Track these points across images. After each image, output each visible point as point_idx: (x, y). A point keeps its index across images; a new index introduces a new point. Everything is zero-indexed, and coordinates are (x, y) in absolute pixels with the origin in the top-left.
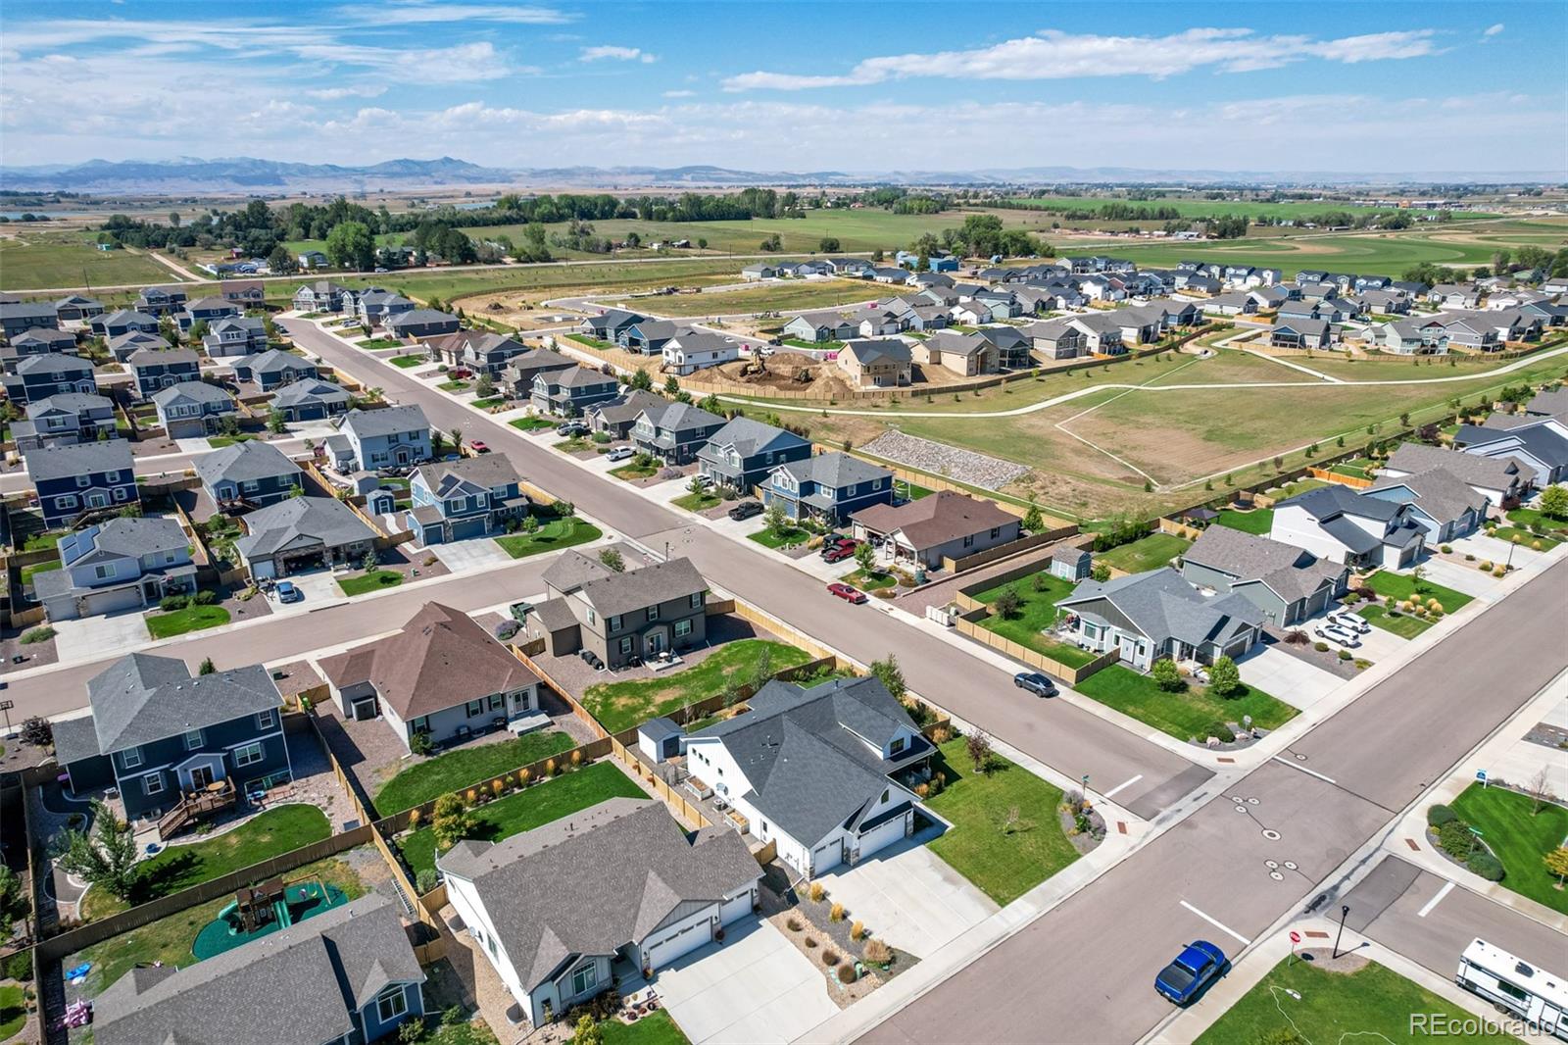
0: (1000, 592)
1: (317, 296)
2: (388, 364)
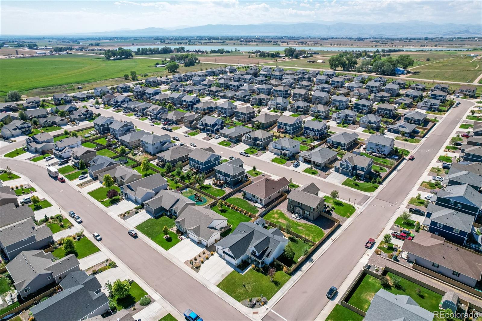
0: (400, 279)
2: (459, 125)
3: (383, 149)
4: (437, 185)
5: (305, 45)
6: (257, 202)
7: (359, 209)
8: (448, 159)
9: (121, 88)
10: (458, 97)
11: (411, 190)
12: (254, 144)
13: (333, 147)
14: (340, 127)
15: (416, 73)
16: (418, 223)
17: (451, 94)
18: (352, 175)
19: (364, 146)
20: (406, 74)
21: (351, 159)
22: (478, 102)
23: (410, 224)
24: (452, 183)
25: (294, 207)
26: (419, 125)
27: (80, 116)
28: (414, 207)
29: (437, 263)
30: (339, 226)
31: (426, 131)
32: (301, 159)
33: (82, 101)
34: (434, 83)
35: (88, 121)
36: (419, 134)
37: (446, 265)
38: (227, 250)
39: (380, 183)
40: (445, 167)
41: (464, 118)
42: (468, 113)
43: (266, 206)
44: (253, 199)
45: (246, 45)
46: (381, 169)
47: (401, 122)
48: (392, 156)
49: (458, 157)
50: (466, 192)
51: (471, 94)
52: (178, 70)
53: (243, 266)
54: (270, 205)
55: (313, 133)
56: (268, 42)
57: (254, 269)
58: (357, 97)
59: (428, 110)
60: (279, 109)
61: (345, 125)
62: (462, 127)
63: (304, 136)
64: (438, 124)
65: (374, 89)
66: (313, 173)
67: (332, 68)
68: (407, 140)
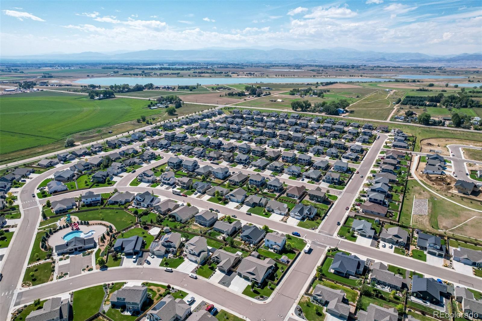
1: (394, 132)
2: (379, 152)
3: (343, 169)
4: (371, 184)
5: (254, 75)
6: (294, 197)
7: (339, 197)
8: (375, 172)
9: (150, 132)
10: (379, 132)
11: (359, 188)
12: (275, 170)
13: (317, 169)
14: (316, 156)
15: (352, 112)
16: (365, 200)
17: (375, 130)
18: (332, 183)
19: (333, 167)
20: (345, 113)
21: (330, 175)
22: (390, 136)
23: (361, 201)
24: (377, 183)
25: (312, 197)
26: (359, 153)
27: (148, 157)
28: (361, 194)
29: (372, 211)
30: (333, 204)
31: (363, 156)
32: (304, 176)
33: (128, 144)
34: (364, 121)
35: (154, 160)
36: (359, 159)
37: (375, 211)
38: (296, 214)
39: (345, 185)
40: (374, 176)
41: (382, 147)
42: (384, 144)
43: (299, 198)
44: (292, 196)
45: (201, 76)
46: (344, 179)
47: (349, 152)
48: (348, 172)
49: (379, 170)
50: (382, 185)
51: (386, 130)
52: (176, 113)
53: (303, 219)
54: (301, 197)
55: (304, 161)
56: (220, 73)
57: (308, 220)
58: (319, 135)
59: (362, 142)
60: (275, 146)
61: (318, 155)
62: (381, 153)
63: (299, 163)
64: (369, 151)
65: (328, 128)
66: (313, 183)
67: (293, 109)
68: (353, 163)
